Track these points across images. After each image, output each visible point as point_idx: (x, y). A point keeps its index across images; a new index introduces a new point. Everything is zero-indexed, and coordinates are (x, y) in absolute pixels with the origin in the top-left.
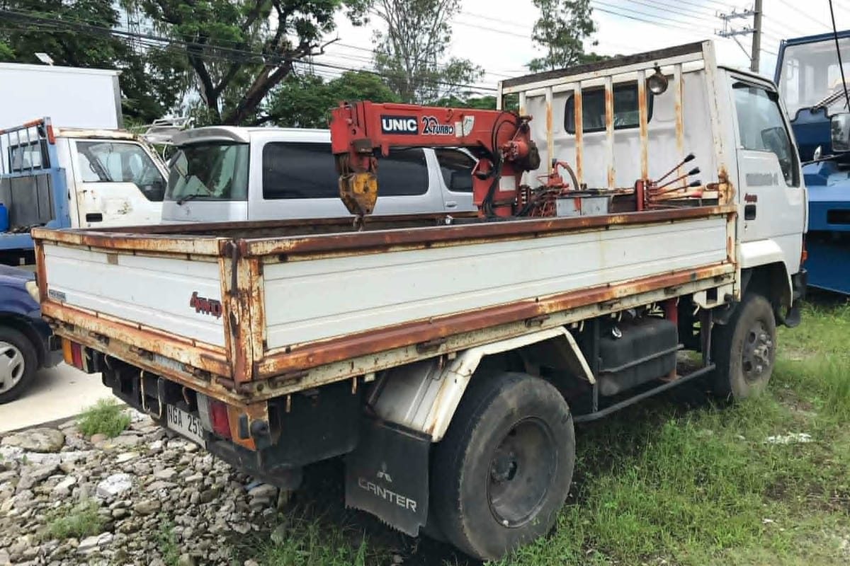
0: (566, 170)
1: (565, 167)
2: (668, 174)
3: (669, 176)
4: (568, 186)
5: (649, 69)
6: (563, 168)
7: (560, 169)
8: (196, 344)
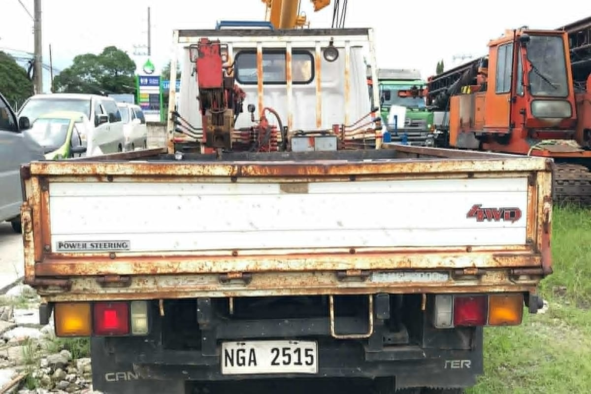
0: (271, 113)
1: (271, 111)
2: (364, 118)
3: (364, 119)
4: (276, 128)
5: (325, 41)
6: (269, 111)
7: (267, 112)
8: (473, 249)
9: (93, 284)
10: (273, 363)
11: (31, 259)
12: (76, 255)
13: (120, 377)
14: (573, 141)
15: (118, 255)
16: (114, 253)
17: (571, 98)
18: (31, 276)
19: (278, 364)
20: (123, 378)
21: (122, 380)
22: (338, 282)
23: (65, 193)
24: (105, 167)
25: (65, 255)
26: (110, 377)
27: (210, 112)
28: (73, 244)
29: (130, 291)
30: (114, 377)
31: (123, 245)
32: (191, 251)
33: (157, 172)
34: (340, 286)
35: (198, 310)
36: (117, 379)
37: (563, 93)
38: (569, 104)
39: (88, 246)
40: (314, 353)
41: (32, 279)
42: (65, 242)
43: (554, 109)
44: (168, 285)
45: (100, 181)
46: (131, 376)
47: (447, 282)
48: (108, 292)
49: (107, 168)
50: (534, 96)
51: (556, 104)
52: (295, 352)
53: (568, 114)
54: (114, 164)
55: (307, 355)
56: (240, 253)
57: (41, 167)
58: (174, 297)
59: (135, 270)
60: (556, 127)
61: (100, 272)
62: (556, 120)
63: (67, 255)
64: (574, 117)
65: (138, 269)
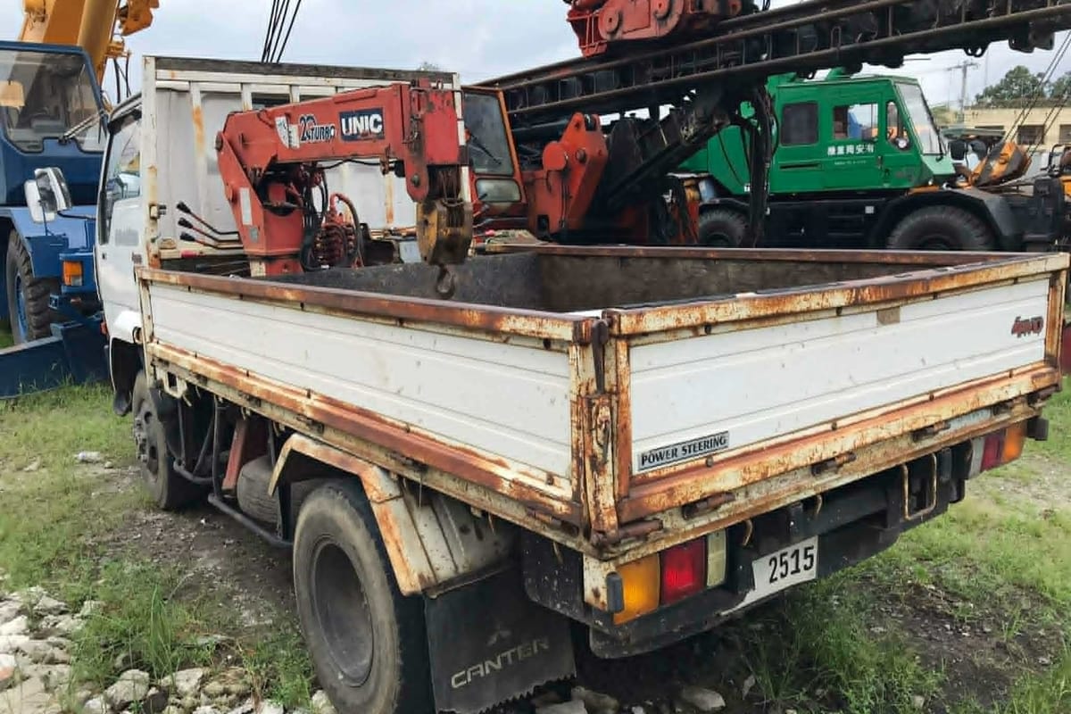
0: (341, 202)
1: (341, 198)
8: (1015, 372)
9: (675, 518)
10: (772, 580)
11: (608, 497)
12: (664, 473)
13: (474, 674)
14: (525, 231)
15: (716, 459)
16: (710, 457)
17: (517, 177)
18: (613, 527)
19: (776, 579)
20: (479, 674)
21: (476, 678)
22: (914, 444)
23: (650, 364)
24: (717, 310)
25: (650, 475)
26: (458, 681)
27: (442, 203)
28: (660, 453)
29: (722, 516)
30: (464, 677)
31: (719, 440)
32: (793, 433)
33: (775, 310)
34: (917, 448)
35: (792, 523)
36: (469, 680)
37: (506, 169)
38: (516, 185)
39: (680, 452)
40: (814, 552)
41: (613, 531)
42: (650, 452)
43: (500, 189)
44: (760, 493)
45: (697, 335)
46: (490, 666)
47: (991, 419)
48: (697, 525)
49: (719, 311)
50: (477, 174)
51: (503, 184)
52: (792, 556)
53: (516, 197)
54: (728, 303)
55: (806, 556)
56: (840, 424)
57: (634, 321)
58: (764, 511)
59: (744, 479)
60: (503, 214)
61: (705, 494)
62: (505, 205)
63: (655, 474)
64: (524, 201)
65: (747, 476)
